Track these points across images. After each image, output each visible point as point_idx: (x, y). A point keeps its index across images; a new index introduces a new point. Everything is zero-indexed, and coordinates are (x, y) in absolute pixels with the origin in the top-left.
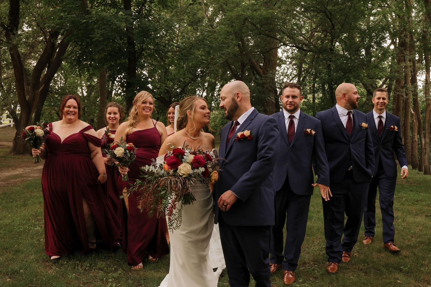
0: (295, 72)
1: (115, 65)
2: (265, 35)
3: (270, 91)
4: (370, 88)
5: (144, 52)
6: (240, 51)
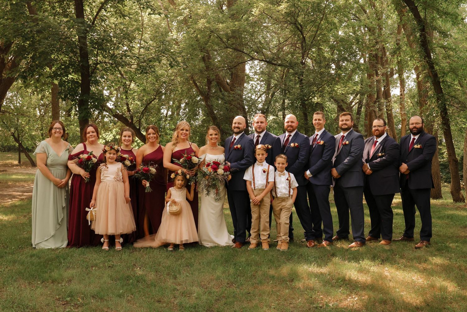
0: (263, 89)
2: (232, 49)
3: (238, 108)
4: (342, 104)
5: (98, 66)
6: (206, 66)
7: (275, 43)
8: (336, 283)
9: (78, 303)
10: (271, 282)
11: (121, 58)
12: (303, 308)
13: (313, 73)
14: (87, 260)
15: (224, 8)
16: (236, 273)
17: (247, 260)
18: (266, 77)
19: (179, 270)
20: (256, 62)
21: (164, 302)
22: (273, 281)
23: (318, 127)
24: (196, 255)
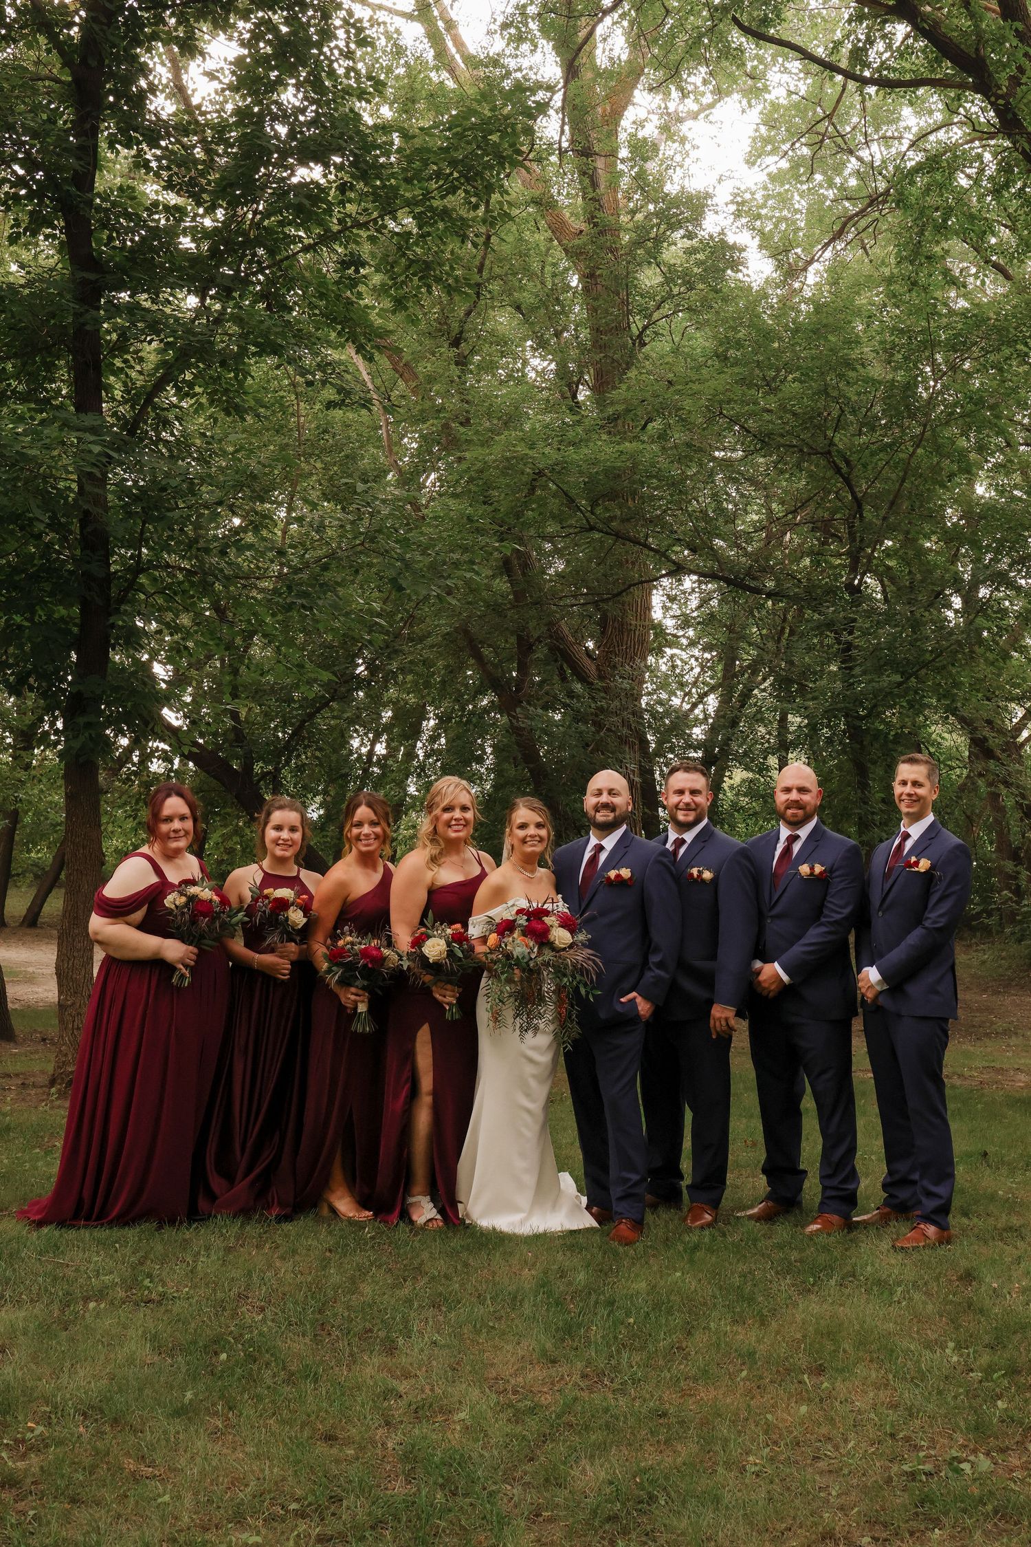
0: (710, 676)
1: (26, 624)
2: (607, 533)
3: (623, 741)
4: (986, 732)
5: (143, 579)
6: (515, 593)
7: (755, 517)
8: (981, 1382)
9: (29, 1435)
10: (744, 1373)
11: (223, 553)
12: (864, 1475)
13: (887, 622)
14: (70, 1272)
15: (583, 394)
16: (615, 1338)
17: (654, 1287)
18: (722, 635)
19: (406, 1321)
20: (689, 582)
21: (349, 1442)
22: (750, 1369)
23: (911, 810)
24: (466, 1265)
